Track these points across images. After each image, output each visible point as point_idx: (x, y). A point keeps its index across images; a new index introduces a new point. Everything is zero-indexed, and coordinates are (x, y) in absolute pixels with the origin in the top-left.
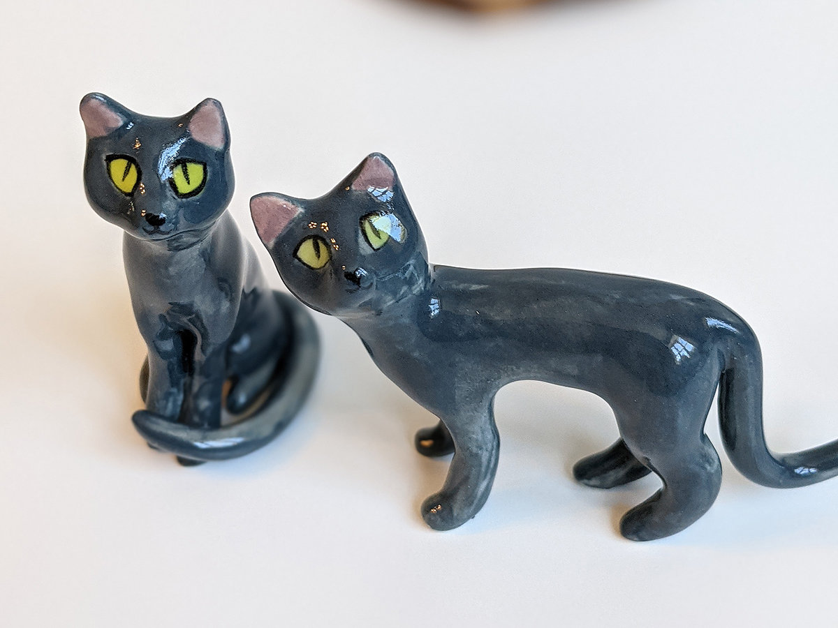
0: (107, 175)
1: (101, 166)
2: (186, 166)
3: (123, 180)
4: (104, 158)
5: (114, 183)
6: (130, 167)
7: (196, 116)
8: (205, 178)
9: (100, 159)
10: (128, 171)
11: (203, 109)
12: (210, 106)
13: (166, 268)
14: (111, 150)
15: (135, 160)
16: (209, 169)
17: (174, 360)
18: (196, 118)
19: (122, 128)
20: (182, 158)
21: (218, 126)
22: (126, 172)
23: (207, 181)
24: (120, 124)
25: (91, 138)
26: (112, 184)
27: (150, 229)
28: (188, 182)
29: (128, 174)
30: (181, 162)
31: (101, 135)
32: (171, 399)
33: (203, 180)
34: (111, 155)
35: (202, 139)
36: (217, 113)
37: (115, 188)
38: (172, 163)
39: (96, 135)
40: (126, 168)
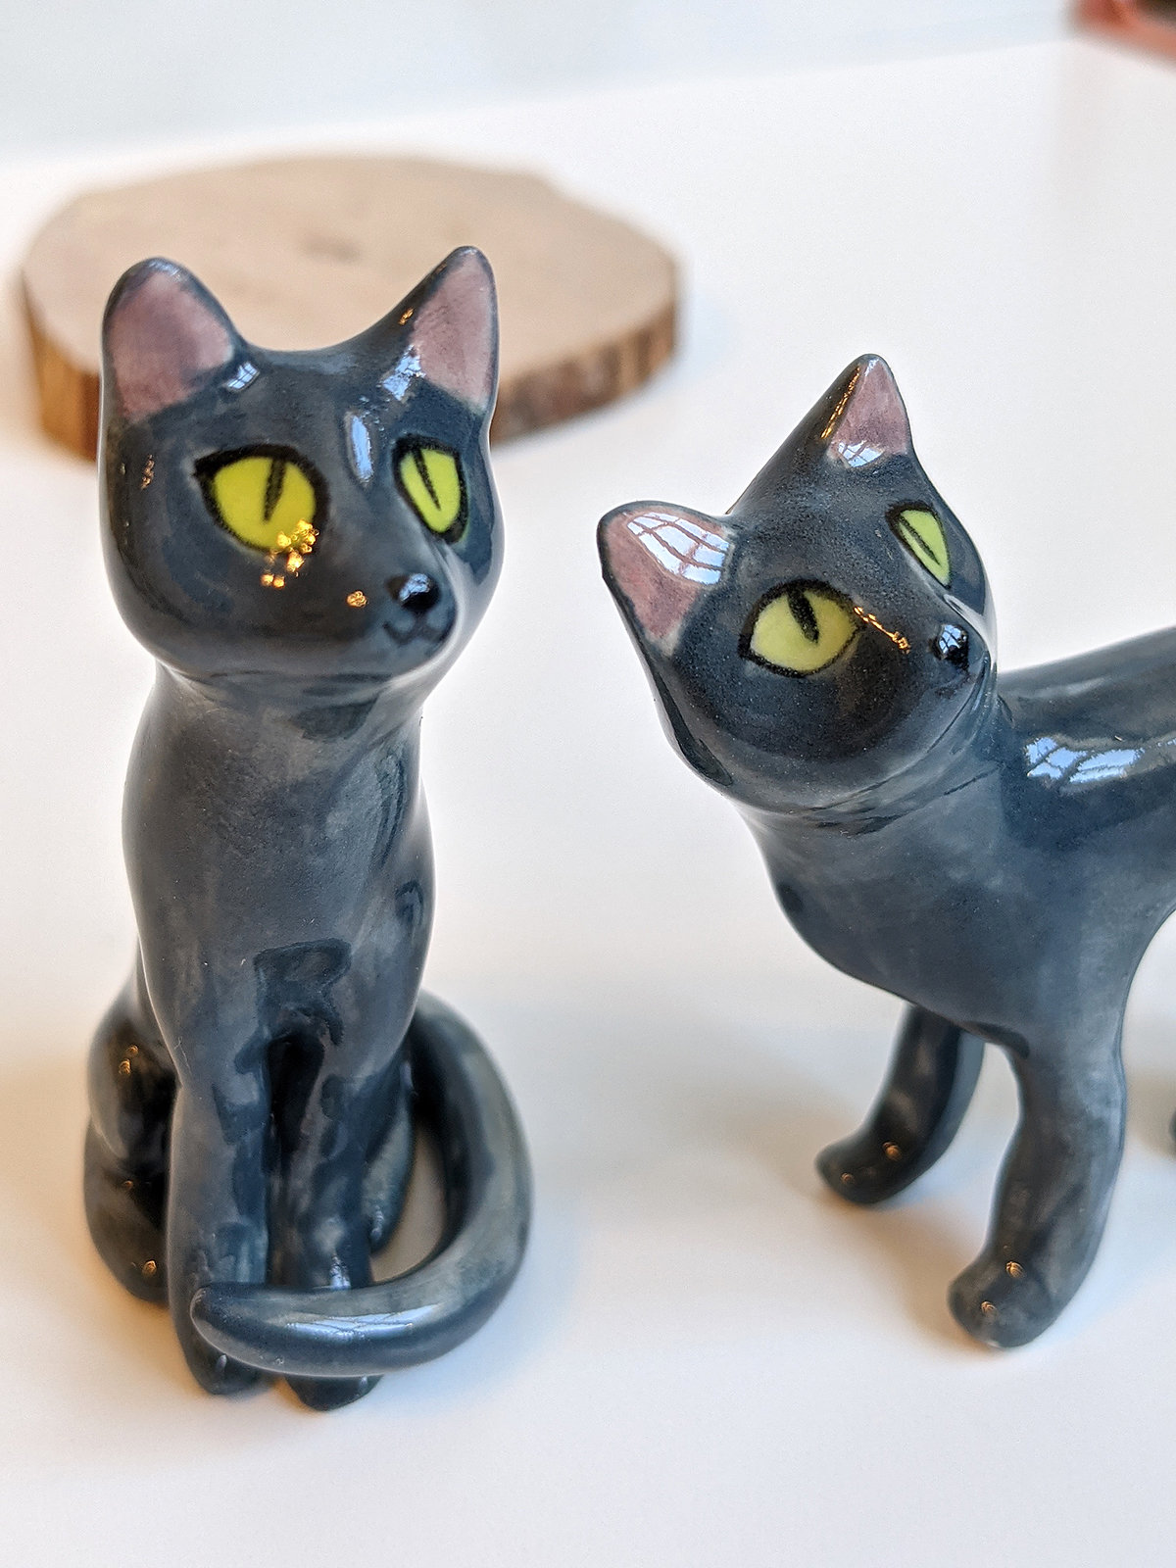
1: (186, 493)
2: (421, 458)
6: (282, 474)
15: (295, 451)
16: (466, 469)
18: (430, 315)
19: (231, 370)
20: (409, 435)
21: (485, 333)
22: (273, 492)
23: (469, 502)
24: (227, 354)
25: (135, 421)
26: (232, 541)
27: (405, 623)
28: (436, 502)
29: (277, 496)
30: (409, 447)
31: (169, 401)
32: (245, 1249)
33: (462, 498)
34: (212, 455)
35: (444, 379)
36: (485, 290)
37: (243, 549)
38: (391, 447)
39: (153, 407)
40: (270, 480)
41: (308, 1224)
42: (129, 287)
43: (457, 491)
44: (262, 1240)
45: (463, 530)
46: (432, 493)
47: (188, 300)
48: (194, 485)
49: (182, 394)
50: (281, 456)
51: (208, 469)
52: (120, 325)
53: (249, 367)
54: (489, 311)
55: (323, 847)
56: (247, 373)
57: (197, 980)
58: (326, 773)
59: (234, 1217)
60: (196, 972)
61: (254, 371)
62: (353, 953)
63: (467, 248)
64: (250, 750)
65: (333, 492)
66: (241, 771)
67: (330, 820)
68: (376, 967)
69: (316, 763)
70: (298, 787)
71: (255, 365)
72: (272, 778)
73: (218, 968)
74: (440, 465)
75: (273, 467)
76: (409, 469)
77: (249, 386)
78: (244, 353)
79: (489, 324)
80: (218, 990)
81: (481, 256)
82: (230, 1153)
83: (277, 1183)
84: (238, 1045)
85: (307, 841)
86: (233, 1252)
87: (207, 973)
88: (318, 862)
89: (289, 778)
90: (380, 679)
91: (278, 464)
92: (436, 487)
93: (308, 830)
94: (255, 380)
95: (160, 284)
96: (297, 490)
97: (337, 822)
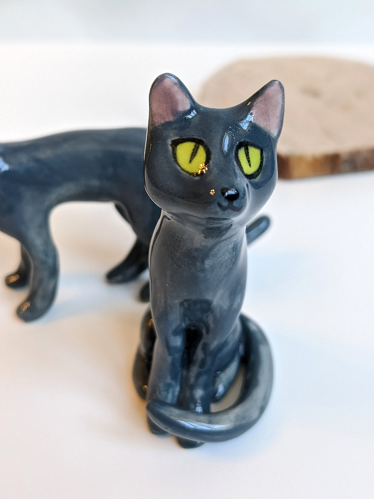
0: (173, 160)
1: (167, 150)
2: (248, 149)
3: (190, 162)
4: (169, 142)
5: (179, 166)
6: (198, 148)
7: (260, 99)
8: (261, 163)
9: (165, 144)
10: (196, 152)
11: (269, 91)
12: (275, 87)
13: (203, 262)
14: (177, 135)
15: (203, 141)
16: (265, 155)
17: (178, 356)
18: (259, 102)
19: (189, 112)
20: (245, 141)
21: (279, 110)
23: (263, 166)
24: (188, 107)
25: (157, 125)
26: (178, 168)
27: (225, 203)
28: (249, 165)
29: (195, 155)
30: (244, 145)
31: (167, 120)
32: (171, 390)
33: (260, 164)
34: (177, 139)
35: (262, 124)
36: (280, 96)
37: (181, 171)
38: (236, 144)
39: (163, 122)
40: (193, 150)
41: (192, 388)
42: (157, 82)
43: (259, 162)
44: (177, 389)
45: (258, 175)
46: (249, 161)
47: (176, 89)
48: (170, 148)
49: (171, 118)
50: (198, 142)
51: (175, 144)
52: (153, 94)
53: (194, 111)
54: (281, 103)
55: (203, 270)
56: (193, 114)
57: (163, 304)
58: (206, 247)
59: (169, 380)
60: (162, 301)
61: (196, 113)
62: (212, 306)
63: (275, 80)
64: (183, 235)
65: (212, 157)
66: (180, 241)
67: (206, 262)
68: (220, 312)
69: (203, 243)
70: (197, 250)
71: (196, 111)
72: (189, 245)
73: (169, 301)
74: (255, 153)
75: (195, 146)
76: (242, 154)
77: (193, 118)
78: (195, 106)
79: (280, 106)
80: (169, 308)
81: (280, 84)
82: (169, 359)
83: (185, 373)
84: (174, 326)
85: (198, 267)
86: (167, 391)
88: (201, 275)
89: (194, 246)
91: (197, 145)
92: (251, 159)
93: (198, 264)
94: (195, 116)
96: (201, 153)
97: (208, 263)
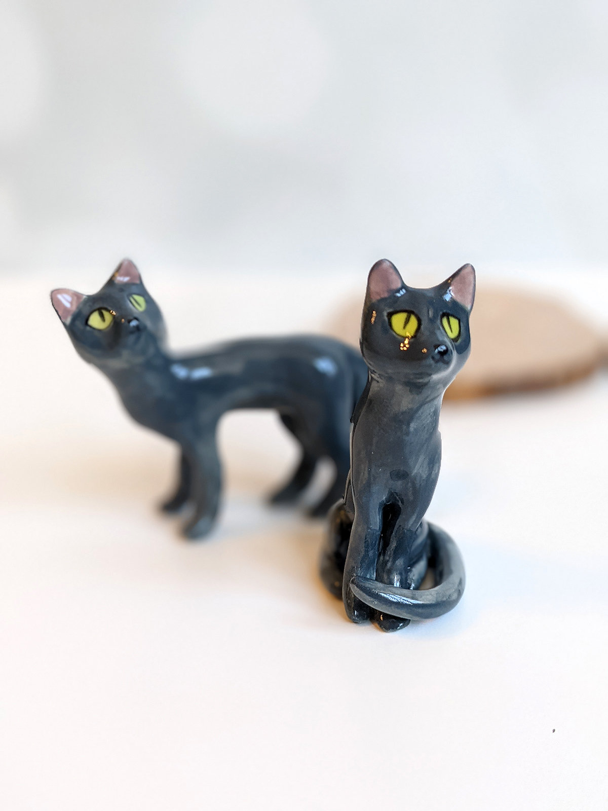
0: (388, 327)
1: (384, 320)
2: (449, 318)
3: (404, 327)
4: (385, 314)
5: (395, 332)
6: (410, 317)
7: (457, 279)
8: (460, 330)
9: (382, 316)
11: (462, 273)
12: (468, 269)
14: (390, 307)
15: (414, 311)
16: (462, 324)
18: (456, 281)
19: (399, 290)
20: (446, 312)
21: (471, 288)
22: (407, 321)
23: (461, 334)
24: (399, 285)
25: (374, 300)
26: (394, 334)
27: (437, 358)
28: (451, 331)
29: (408, 323)
30: (446, 315)
31: (382, 296)
34: (392, 311)
35: (459, 299)
36: (472, 277)
37: (396, 336)
38: (440, 313)
39: (379, 298)
40: (406, 319)
42: (377, 266)
43: (458, 329)
45: (459, 340)
47: (391, 271)
48: (386, 319)
49: (386, 295)
50: (410, 313)
51: (390, 315)
52: (373, 274)
53: (404, 290)
54: (473, 282)
55: (408, 434)
56: (403, 292)
57: (366, 475)
58: (412, 409)
60: (366, 473)
61: (405, 292)
62: (413, 475)
63: (468, 264)
65: (423, 322)
66: (388, 406)
68: (420, 482)
70: (403, 413)
71: (406, 290)
72: (396, 409)
73: (373, 470)
74: (454, 322)
75: (408, 316)
76: (445, 321)
77: (402, 295)
78: (404, 286)
79: (473, 285)
80: (372, 478)
81: (472, 266)
85: (404, 431)
87: (369, 472)
88: (407, 438)
89: (401, 410)
90: (430, 375)
92: (452, 327)
94: (405, 294)
95: (386, 265)
96: (413, 322)
97: (413, 426)
